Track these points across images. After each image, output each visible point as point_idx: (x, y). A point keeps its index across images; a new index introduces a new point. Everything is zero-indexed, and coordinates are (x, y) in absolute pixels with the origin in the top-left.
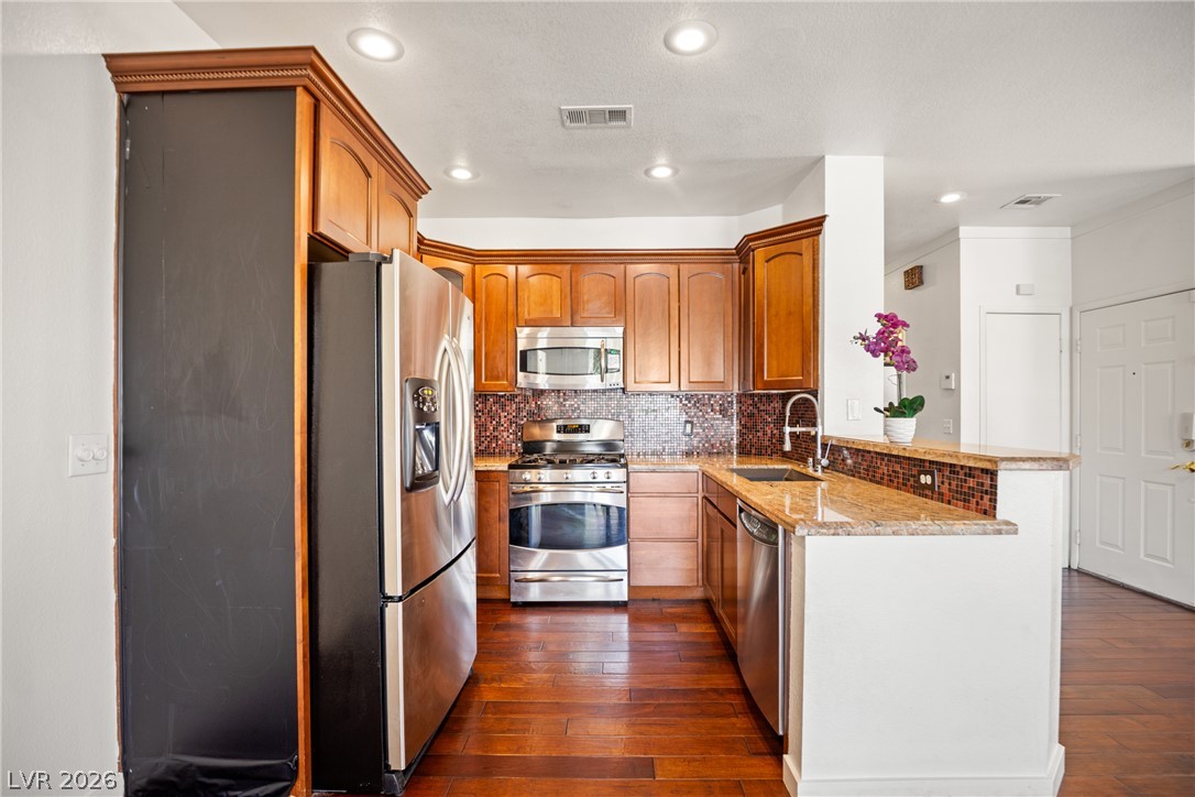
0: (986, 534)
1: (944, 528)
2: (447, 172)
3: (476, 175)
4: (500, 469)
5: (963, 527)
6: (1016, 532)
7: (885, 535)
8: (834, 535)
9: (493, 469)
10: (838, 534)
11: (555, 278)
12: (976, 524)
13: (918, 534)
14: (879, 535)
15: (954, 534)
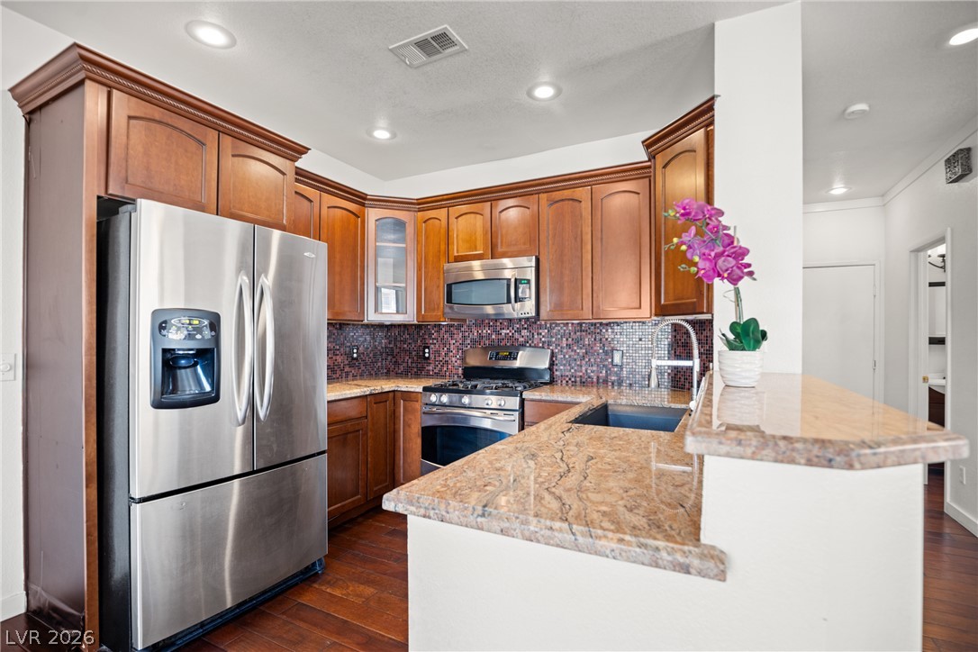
0: (657, 566)
1: (581, 539)
2: (370, 133)
3: (394, 135)
4: (417, 390)
5: (614, 545)
6: (721, 576)
7: (489, 531)
8: (424, 516)
9: (412, 390)
10: (429, 517)
11: (478, 216)
12: (641, 545)
13: (538, 541)
14: (482, 529)
15: (597, 553)
